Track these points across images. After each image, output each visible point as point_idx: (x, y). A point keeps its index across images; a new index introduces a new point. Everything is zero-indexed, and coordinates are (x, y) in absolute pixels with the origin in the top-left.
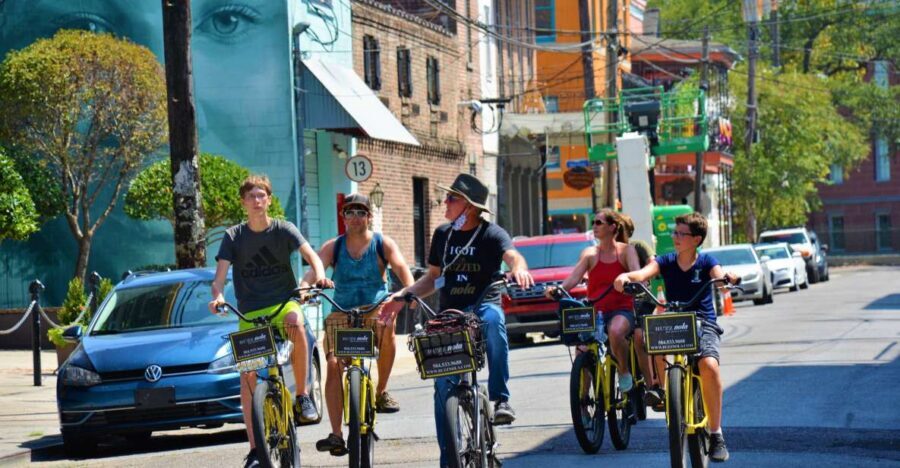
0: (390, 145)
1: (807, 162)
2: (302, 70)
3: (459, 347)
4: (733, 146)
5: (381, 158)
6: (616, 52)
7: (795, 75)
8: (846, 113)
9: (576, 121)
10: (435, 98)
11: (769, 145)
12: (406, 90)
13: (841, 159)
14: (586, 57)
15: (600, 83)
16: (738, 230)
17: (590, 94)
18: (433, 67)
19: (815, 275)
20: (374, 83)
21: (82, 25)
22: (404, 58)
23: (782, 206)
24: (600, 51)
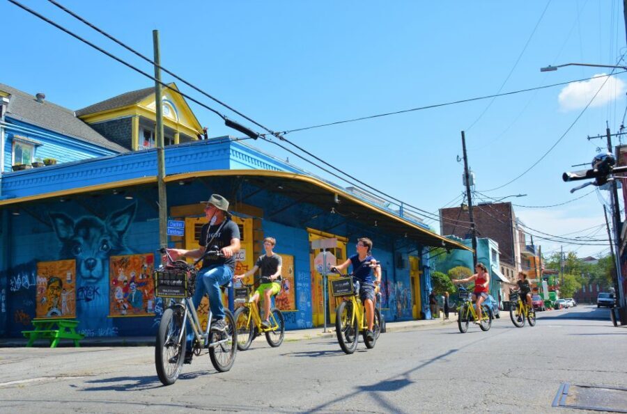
0: (506, 283)
1: (572, 288)
2: (493, 272)
3: (179, 282)
4: (560, 285)
5: (505, 285)
6: (541, 270)
7: (569, 275)
8: (578, 281)
9: (535, 280)
10: (513, 276)
11: (566, 285)
12: (508, 275)
13: (577, 288)
14: (536, 271)
15: (538, 275)
16: (561, 297)
17: (536, 276)
18: (512, 272)
19: (574, 305)
20: (503, 274)
21: (459, 266)
22: (508, 270)
23: (568, 295)
24: (538, 270)
